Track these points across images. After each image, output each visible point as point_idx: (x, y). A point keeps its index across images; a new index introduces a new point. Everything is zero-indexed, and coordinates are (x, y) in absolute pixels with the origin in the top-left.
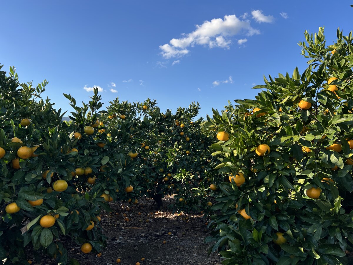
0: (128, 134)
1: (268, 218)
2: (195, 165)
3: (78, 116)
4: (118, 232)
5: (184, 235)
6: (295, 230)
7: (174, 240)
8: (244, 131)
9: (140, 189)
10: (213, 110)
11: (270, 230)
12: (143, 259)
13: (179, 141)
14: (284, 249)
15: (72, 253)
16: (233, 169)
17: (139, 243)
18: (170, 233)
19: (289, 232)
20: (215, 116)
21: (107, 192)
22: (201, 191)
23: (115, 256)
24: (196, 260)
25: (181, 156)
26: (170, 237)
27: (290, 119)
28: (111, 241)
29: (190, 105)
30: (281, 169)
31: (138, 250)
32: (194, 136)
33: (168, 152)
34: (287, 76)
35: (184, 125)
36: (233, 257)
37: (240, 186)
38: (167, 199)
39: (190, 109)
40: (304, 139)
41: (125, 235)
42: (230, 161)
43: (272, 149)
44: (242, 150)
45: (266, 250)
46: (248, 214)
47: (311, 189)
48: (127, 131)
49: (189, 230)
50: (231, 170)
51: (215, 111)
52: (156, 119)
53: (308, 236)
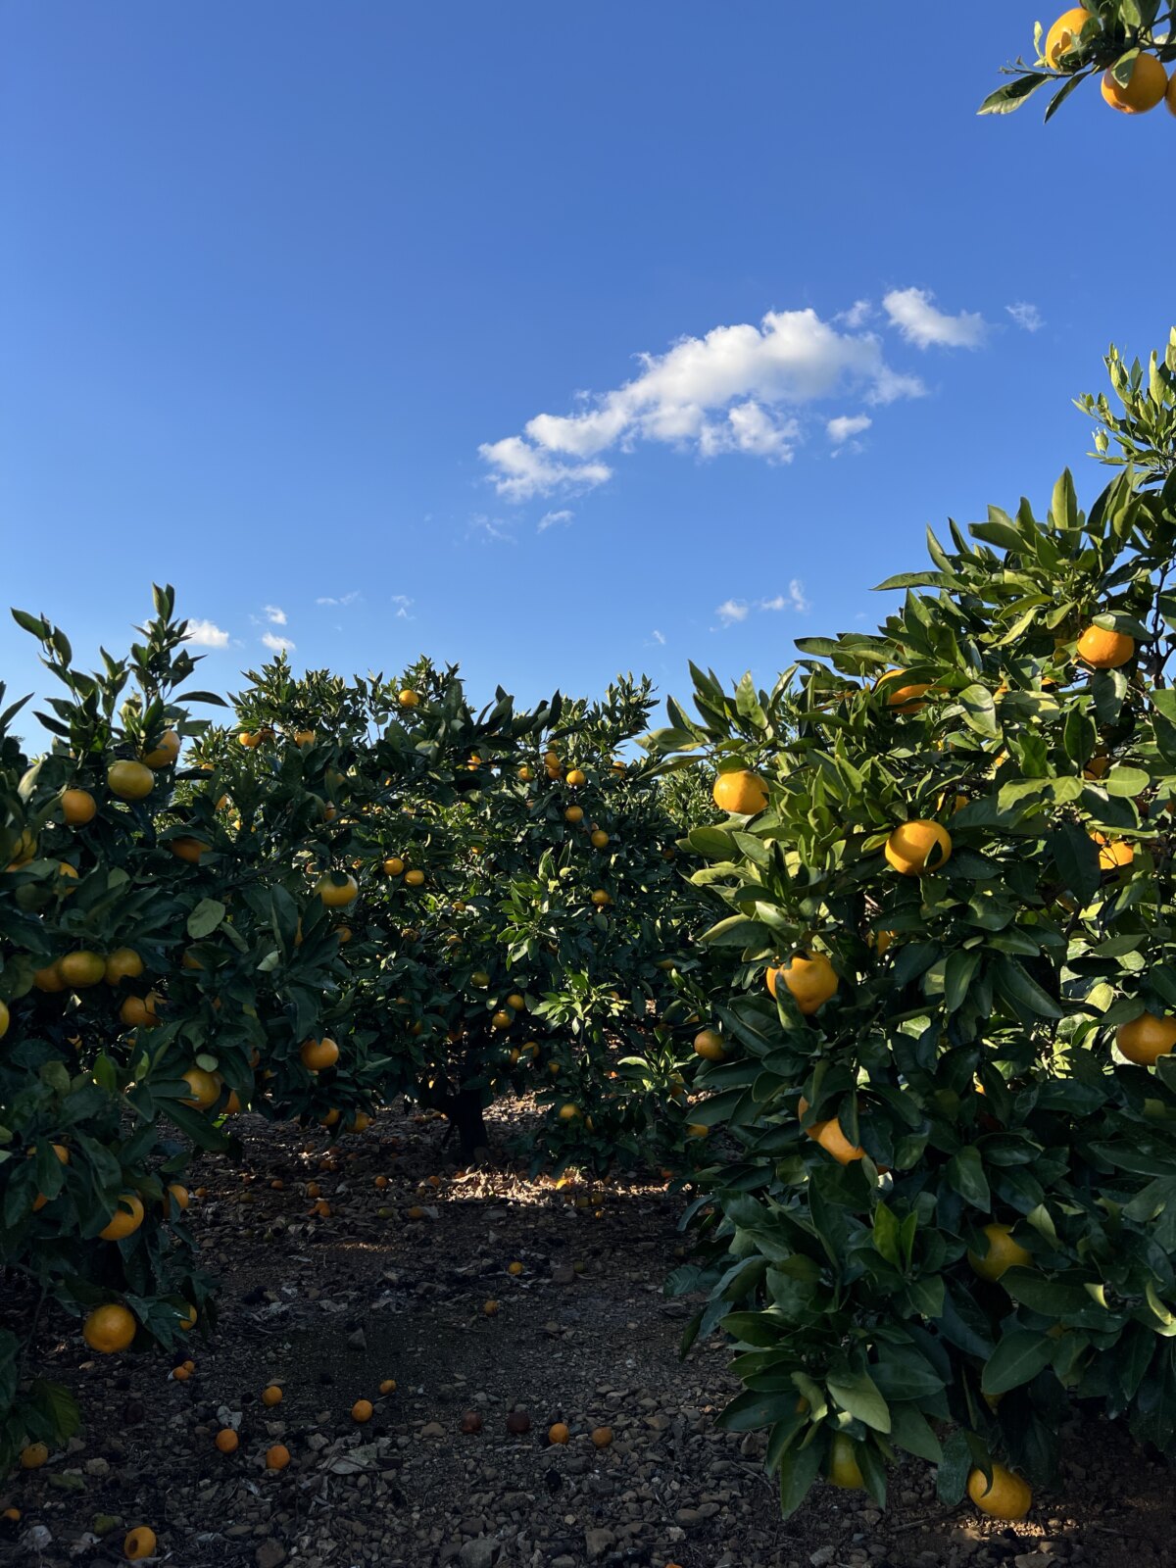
0: (312, 798)
1: (945, 1158)
2: (635, 952)
3: (78, 715)
4: (275, 1264)
5: (581, 1276)
6: (1064, 1207)
7: (537, 1299)
8: (834, 766)
9: (380, 1066)
10: (695, 673)
11: (954, 1212)
12: (389, 1383)
13: (559, 848)
14: (1018, 1295)
15: (54, 1363)
16: (785, 934)
17: (373, 1311)
18: (515, 1267)
19: (1041, 1215)
20: (702, 700)
21: (207, 1063)
22: (659, 1068)
23: (258, 1373)
24: (635, 1385)
25: (569, 915)
26: (518, 1285)
27: (1040, 710)
28: (242, 1306)
29: (611, 686)
30: (998, 929)
31: (365, 1344)
32: (628, 824)
33: (509, 898)
34: (1024, 514)
35: (582, 777)
36: (783, 1342)
37: (816, 1011)
38: (511, 1116)
39: (610, 705)
40: (1103, 795)
41: (310, 1278)
42: (770, 898)
43: (960, 842)
44: (825, 848)
45: (933, 1304)
46: (851, 1141)
47: (1135, 1024)
48: (310, 788)
49: (607, 1253)
50: (771, 937)
51: (705, 679)
52: (441, 731)
53: (1128, 1234)
